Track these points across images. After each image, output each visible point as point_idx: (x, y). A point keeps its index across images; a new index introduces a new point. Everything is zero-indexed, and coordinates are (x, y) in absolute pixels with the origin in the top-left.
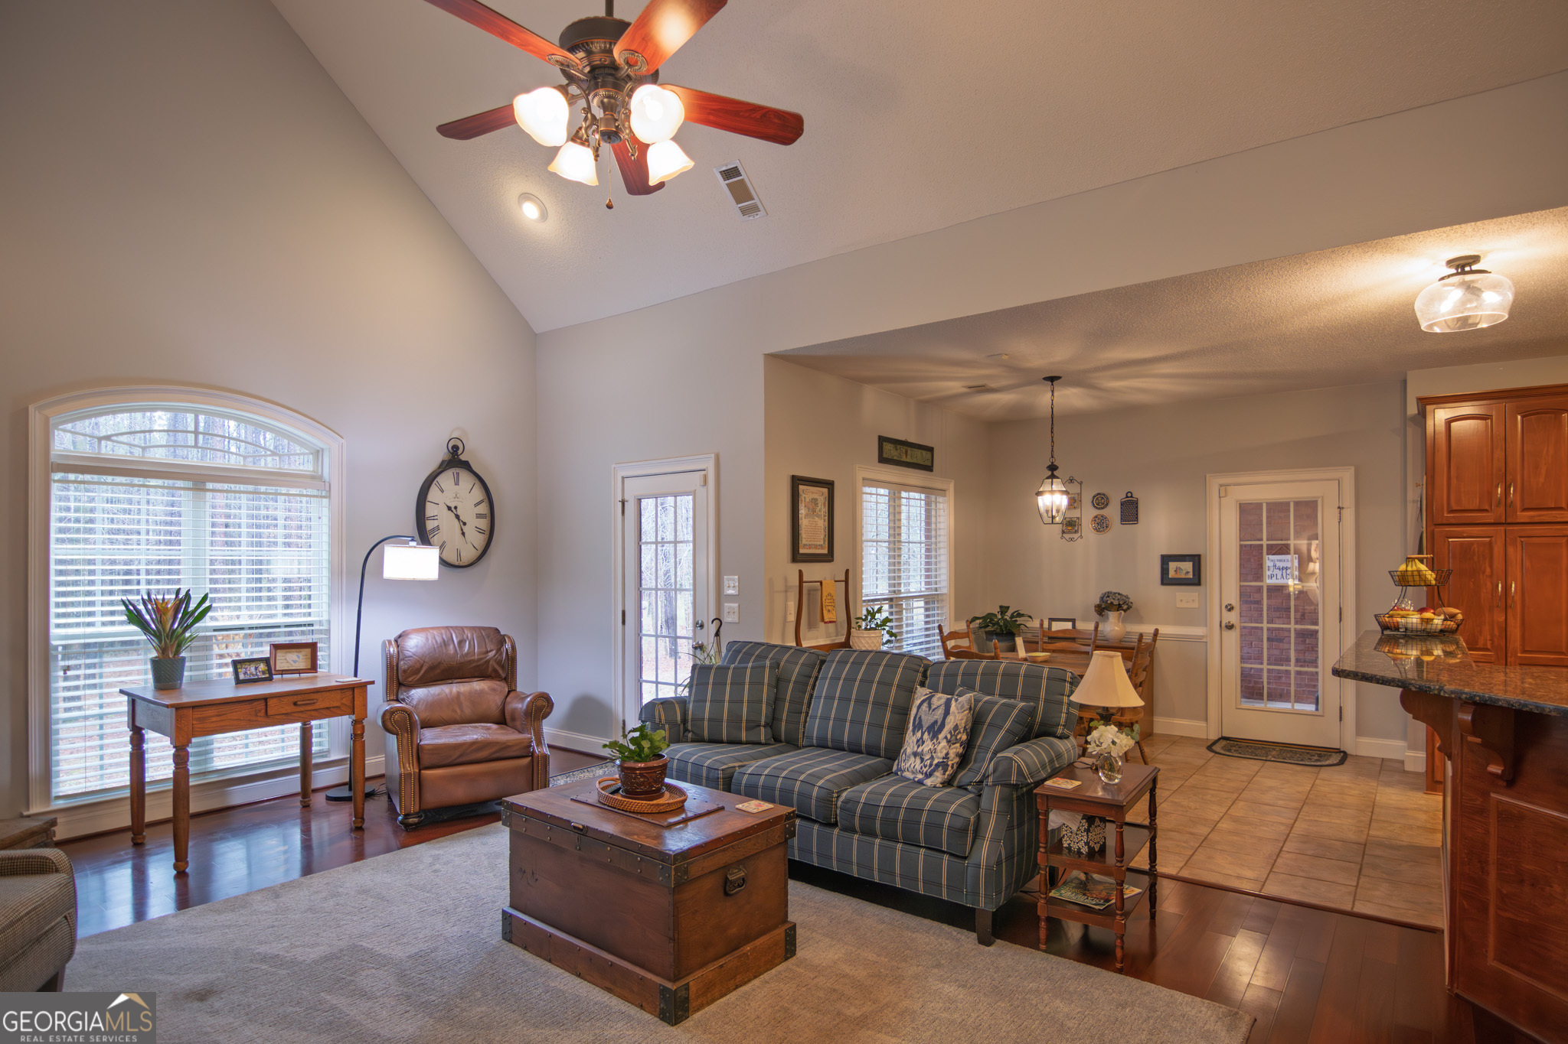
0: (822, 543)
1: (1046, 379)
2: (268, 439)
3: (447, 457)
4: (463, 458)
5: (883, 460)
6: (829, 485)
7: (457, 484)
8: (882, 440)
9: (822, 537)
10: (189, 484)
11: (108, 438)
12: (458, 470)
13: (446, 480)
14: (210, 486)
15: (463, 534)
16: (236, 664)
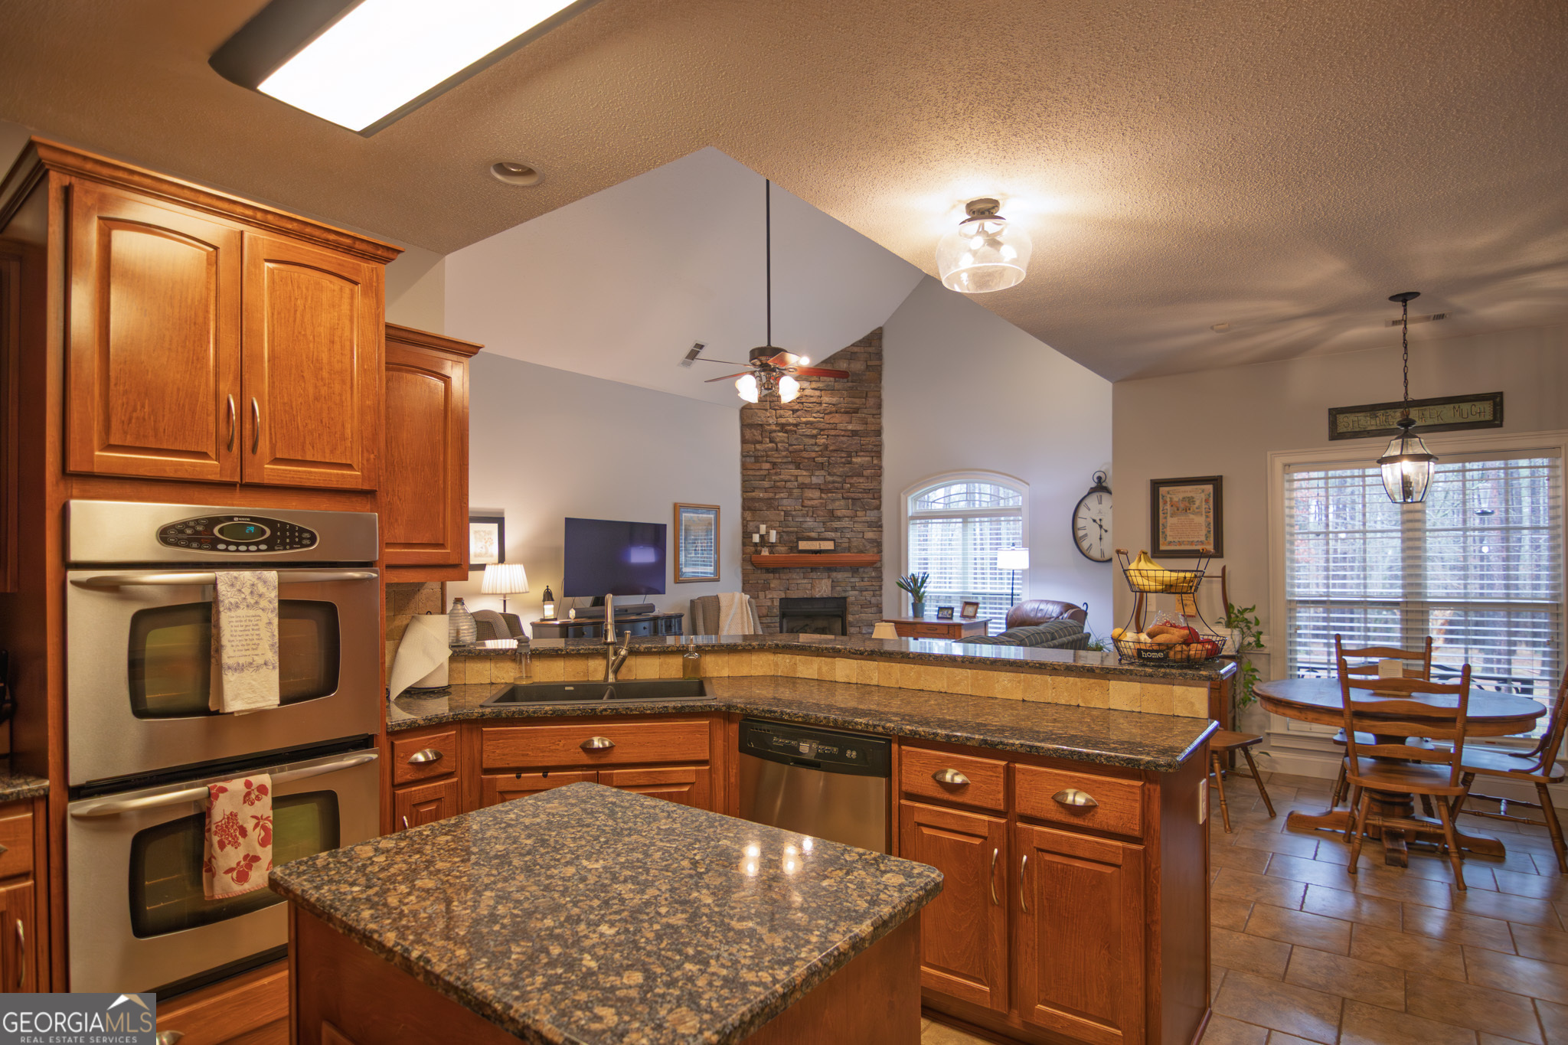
0: (1203, 538)
1: (1393, 298)
2: (1002, 492)
3: (1094, 485)
4: (1104, 484)
5: (1335, 435)
6: (1216, 482)
7: (1100, 503)
8: (1334, 413)
9: (1204, 532)
10: (960, 520)
11: (934, 502)
12: (1101, 493)
13: (1092, 501)
14: (970, 520)
15: (1101, 539)
16: (941, 609)
